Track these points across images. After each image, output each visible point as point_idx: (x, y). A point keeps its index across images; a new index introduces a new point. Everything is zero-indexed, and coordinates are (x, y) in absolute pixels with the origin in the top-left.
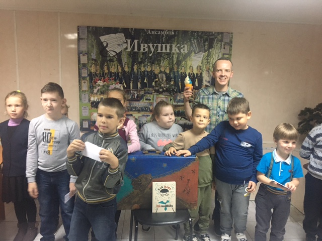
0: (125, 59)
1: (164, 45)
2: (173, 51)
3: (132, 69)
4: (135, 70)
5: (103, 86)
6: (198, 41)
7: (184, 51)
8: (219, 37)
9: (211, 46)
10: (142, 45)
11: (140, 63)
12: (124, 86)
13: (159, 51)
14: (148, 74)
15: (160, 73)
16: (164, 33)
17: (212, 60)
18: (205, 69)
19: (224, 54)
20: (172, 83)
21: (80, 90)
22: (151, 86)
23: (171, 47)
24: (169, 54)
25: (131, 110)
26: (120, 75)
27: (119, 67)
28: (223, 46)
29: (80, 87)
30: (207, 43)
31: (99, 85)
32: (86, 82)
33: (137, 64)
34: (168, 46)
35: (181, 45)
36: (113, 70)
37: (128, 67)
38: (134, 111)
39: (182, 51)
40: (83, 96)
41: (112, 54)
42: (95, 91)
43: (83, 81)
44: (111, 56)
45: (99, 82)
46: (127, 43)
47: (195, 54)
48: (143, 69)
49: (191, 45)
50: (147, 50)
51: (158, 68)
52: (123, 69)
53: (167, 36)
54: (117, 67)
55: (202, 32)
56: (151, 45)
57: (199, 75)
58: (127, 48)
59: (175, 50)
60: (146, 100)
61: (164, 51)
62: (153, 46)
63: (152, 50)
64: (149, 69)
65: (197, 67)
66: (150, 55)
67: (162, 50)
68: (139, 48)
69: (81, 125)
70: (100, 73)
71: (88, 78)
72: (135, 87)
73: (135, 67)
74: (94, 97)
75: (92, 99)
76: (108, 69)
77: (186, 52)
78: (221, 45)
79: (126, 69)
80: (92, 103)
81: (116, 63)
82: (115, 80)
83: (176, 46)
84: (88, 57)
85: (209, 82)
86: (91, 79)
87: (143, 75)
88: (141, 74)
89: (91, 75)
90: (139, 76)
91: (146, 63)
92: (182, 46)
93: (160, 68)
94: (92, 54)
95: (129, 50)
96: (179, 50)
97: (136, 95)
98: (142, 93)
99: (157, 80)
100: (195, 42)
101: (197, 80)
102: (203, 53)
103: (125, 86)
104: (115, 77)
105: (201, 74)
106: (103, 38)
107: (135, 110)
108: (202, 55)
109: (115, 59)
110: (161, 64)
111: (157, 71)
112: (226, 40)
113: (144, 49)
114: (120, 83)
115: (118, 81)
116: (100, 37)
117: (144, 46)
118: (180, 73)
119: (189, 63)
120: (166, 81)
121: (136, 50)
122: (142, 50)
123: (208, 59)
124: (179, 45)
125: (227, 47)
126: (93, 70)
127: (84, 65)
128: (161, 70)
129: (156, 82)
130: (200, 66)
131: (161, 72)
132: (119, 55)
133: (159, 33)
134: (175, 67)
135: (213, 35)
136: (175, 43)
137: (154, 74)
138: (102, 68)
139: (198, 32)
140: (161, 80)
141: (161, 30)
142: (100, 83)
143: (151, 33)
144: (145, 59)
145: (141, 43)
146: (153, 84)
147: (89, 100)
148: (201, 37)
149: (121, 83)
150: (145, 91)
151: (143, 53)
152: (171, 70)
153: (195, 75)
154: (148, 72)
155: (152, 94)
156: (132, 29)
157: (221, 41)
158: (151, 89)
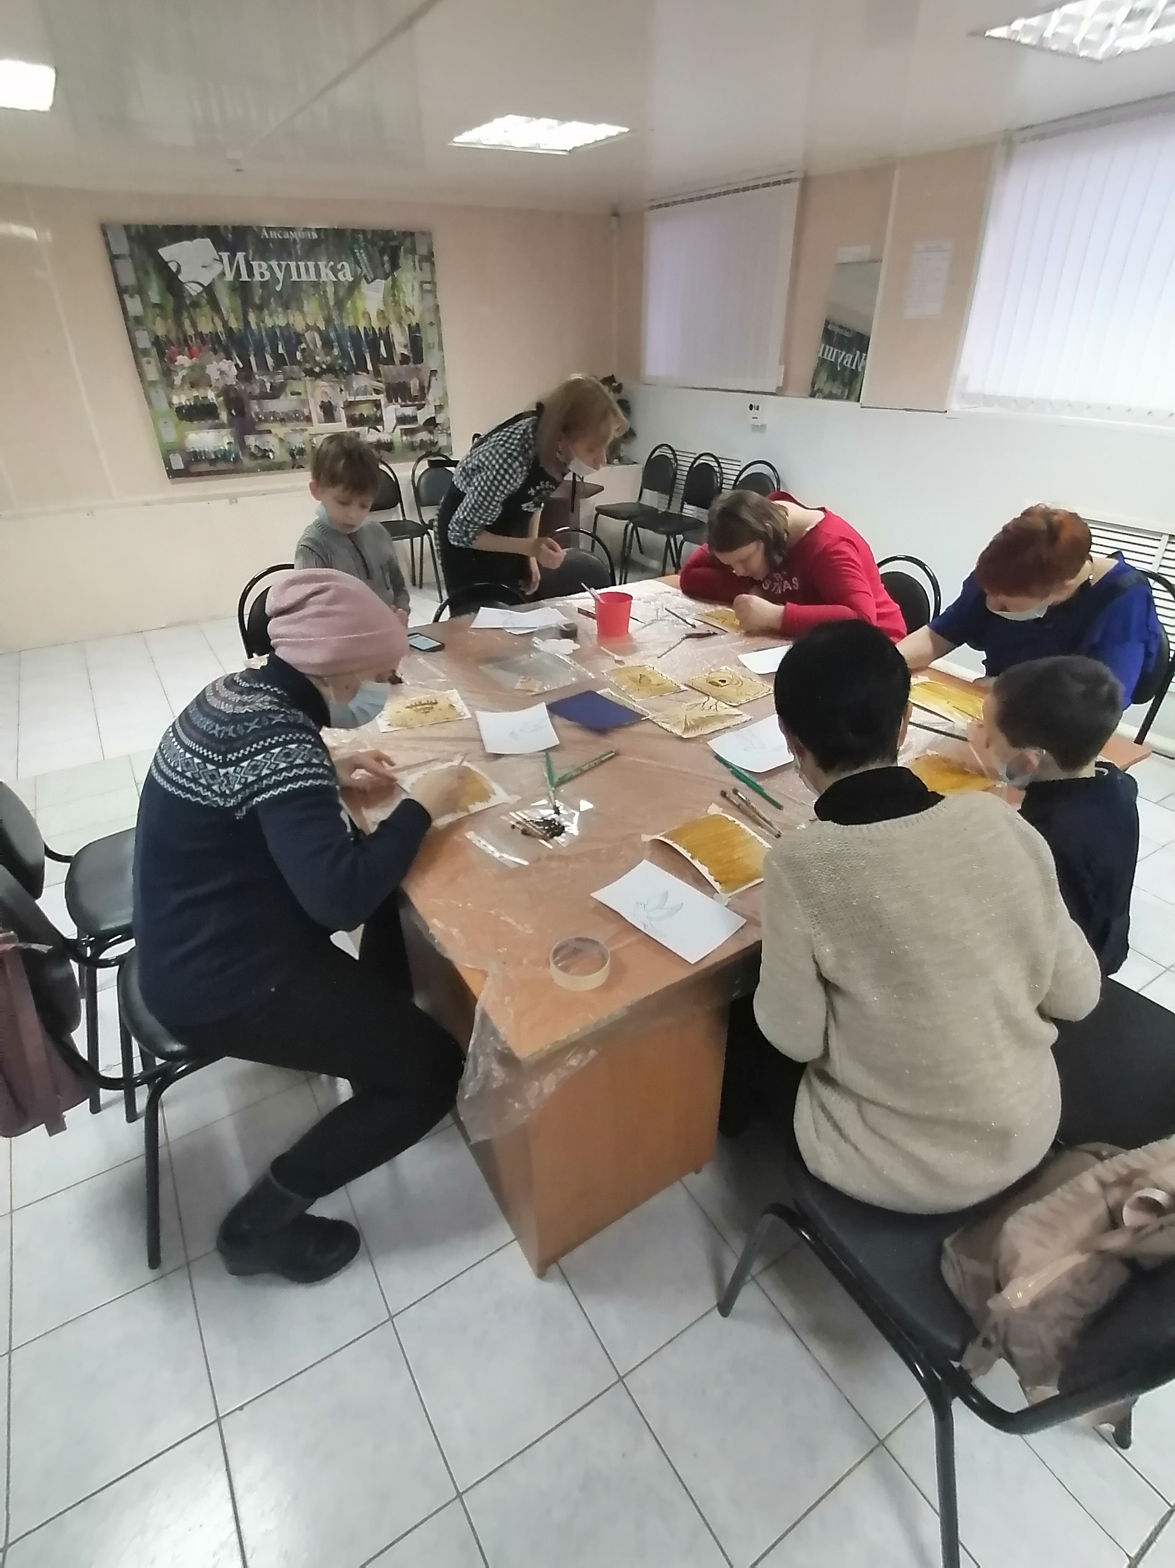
0: (225, 300)
1: (302, 264)
2: (324, 278)
3: (247, 323)
4: (254, 326)
5: (192, 368)
6: (367, 254)
7: (344, 276)
8: (408, 242)
9: (395, 265)
10: (255, 264)
11: (260, 308)
12: (237, 366)
13: (295, 278)
14: (282, 334)
15: (307, 331)
16: (297, 235)
17: (401, 295)
18: (392, 318)
19: (422, 283)
20: (336, 352)
21: (142, 381)
22: (294, 361)
23: (317, 267)
24: (316, 285)
25: (266, 421)
26: (223, 338)
27: (216, 319)
28: (417, 263)
29: (141, 375)
30: (386, 258)
31: (182, 367)
32: (152, 360)
33: (253, 311)
34: (311, 264)
35: (336, 264)
36: (205, 327)
37: (237, 319)
38: (273, 421)
39: (340, 275)
40: (153, 394)
41: (194, 290)
42: (178, 380)
43: (144, 360)
44: (194, 294)
45: (180, 358)
46: (221, 260)
47: (368, 283)
48: (269, 323)
49: (357, 262)
50: (267, 276)
51: (300, 317)
52: (225, 324)
53: (303, 241)
54: (213, 320)
55: (374, 232)
56: (274, 264)
57: (384, 332)
58: (223, 274)
59: (327, 275)
60: (292, 394)
61: (304, 278)
62: (280, 266)
63: (280, 276)
64: (281, 321)
65: (378, 313)
66: (278, 288)
67: (299, 276)
68: (250, 274)
69: (167, 463)
70: (178, 339)
71: (154, 351)
72: (262, 365)
73: (252, 318)
74: (178, 396)
75: (176, 400)
76: (194, 325)
77: (351, 279)
78: (414, 262)
79: (234, 325)
80: (179, 409)
81: (207, 309)
82: (215, 352)
83: (326, 266)
84: (142, 302)
85: (406, 346)
86: (161, 354)
87: (273, 335)
88: (267, 335)
89: (156, 342)
90: (266, 341)
91: (273, 306)
92: (339, 267)
93: (304, 319)
94: (150, 293)
95: (230, 276)
96: (336, 277)
97: (268, 385)
98: (280, 379)
99: (303, 346)
100: (363, 256)
101: (382, 342)
102: (383, 281)
103: (241, 366)
104: (213, 344)
105: (388, 328)
106: (167, 253)
107: (275, 420)
108: (381, 284)
109: (204, 302)
110: (306, 308)
111: (300, 327)
112: (422, 250)
113: (262, 275)
114: (227, 359)
115: (222, 354)
116: (161, 251)
117: (260, 266)
118: (346, 328)
119: (360, 304)
120: (323, 346)
121: (245, 277)
122: (257, 278)
123: (394, 295)
124: (332, 263)
125: (426, 266)
126: (160, 328)
127: (138, 321)
128: (307, 324)
129: (303, 350)
130: (382, 311)
131: (308, 328)
132: (209, 289)
133: (286, 236)
134: (335, 314)
135: (394, 238)
136: (324, 258)
137: (295, 333)
138: (179, 324)
139: (364, 232)
140: (312, 347)
141: (289, 229)
142: (183, 360)
143: (269, 234)
144: (269, 298)
145: (253, 260)
146: (299, 355)
147: (170, 404)
148: (373, 244)
149: (229, 357)
150: (284, 373)
151: (264, 285)
152: (328, 320)
153: (377, 331)
154: (280, 327)
155: (300, 379)
156: (226, 227)
157: (413, 251)
158: (296, 368)
